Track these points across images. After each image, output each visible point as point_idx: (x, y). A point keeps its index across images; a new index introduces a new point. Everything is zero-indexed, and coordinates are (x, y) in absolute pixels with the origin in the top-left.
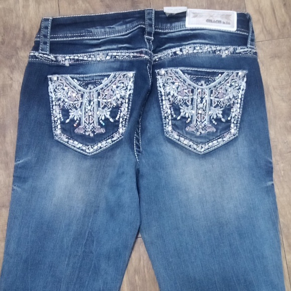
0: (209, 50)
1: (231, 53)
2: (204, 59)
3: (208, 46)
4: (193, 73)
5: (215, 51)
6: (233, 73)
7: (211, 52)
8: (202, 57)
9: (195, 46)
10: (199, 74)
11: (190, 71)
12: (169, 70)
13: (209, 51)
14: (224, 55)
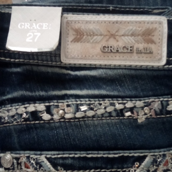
0: (110, 109)
1: (156, 114)
2: (99, 129)
3: (107, 102)
4: (76, 163)
5: (121, 110)
6: (164, 156)
7: (114, 114)
8: (95, 126)
9: (79, 102)
10: (91, 164)
11: (69, 161)
12: (23, 156)
13: (110, 113)
14: (141, 119)
